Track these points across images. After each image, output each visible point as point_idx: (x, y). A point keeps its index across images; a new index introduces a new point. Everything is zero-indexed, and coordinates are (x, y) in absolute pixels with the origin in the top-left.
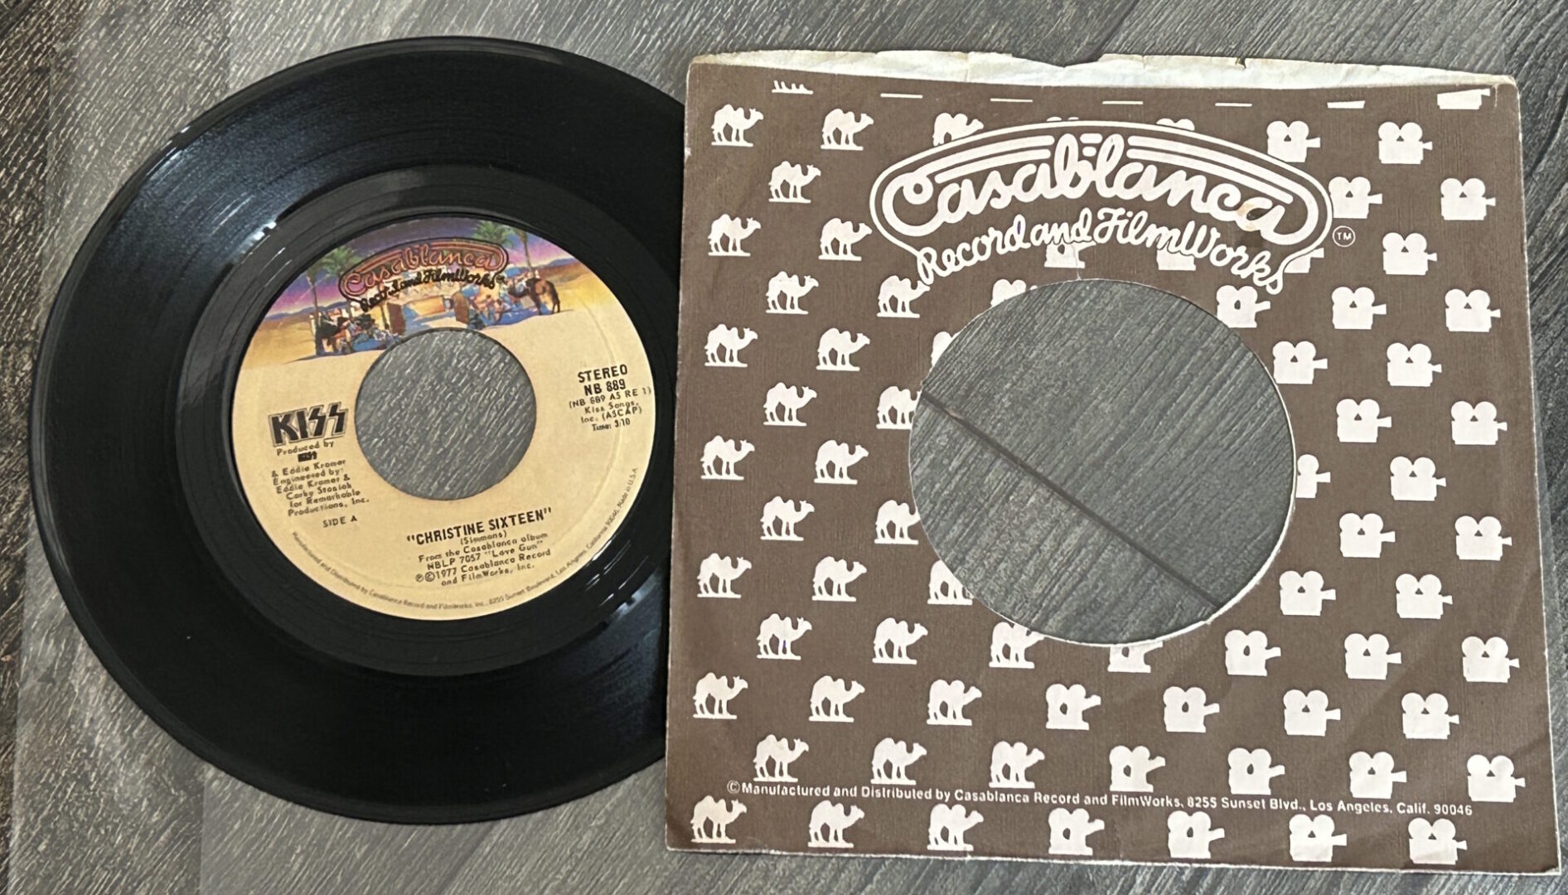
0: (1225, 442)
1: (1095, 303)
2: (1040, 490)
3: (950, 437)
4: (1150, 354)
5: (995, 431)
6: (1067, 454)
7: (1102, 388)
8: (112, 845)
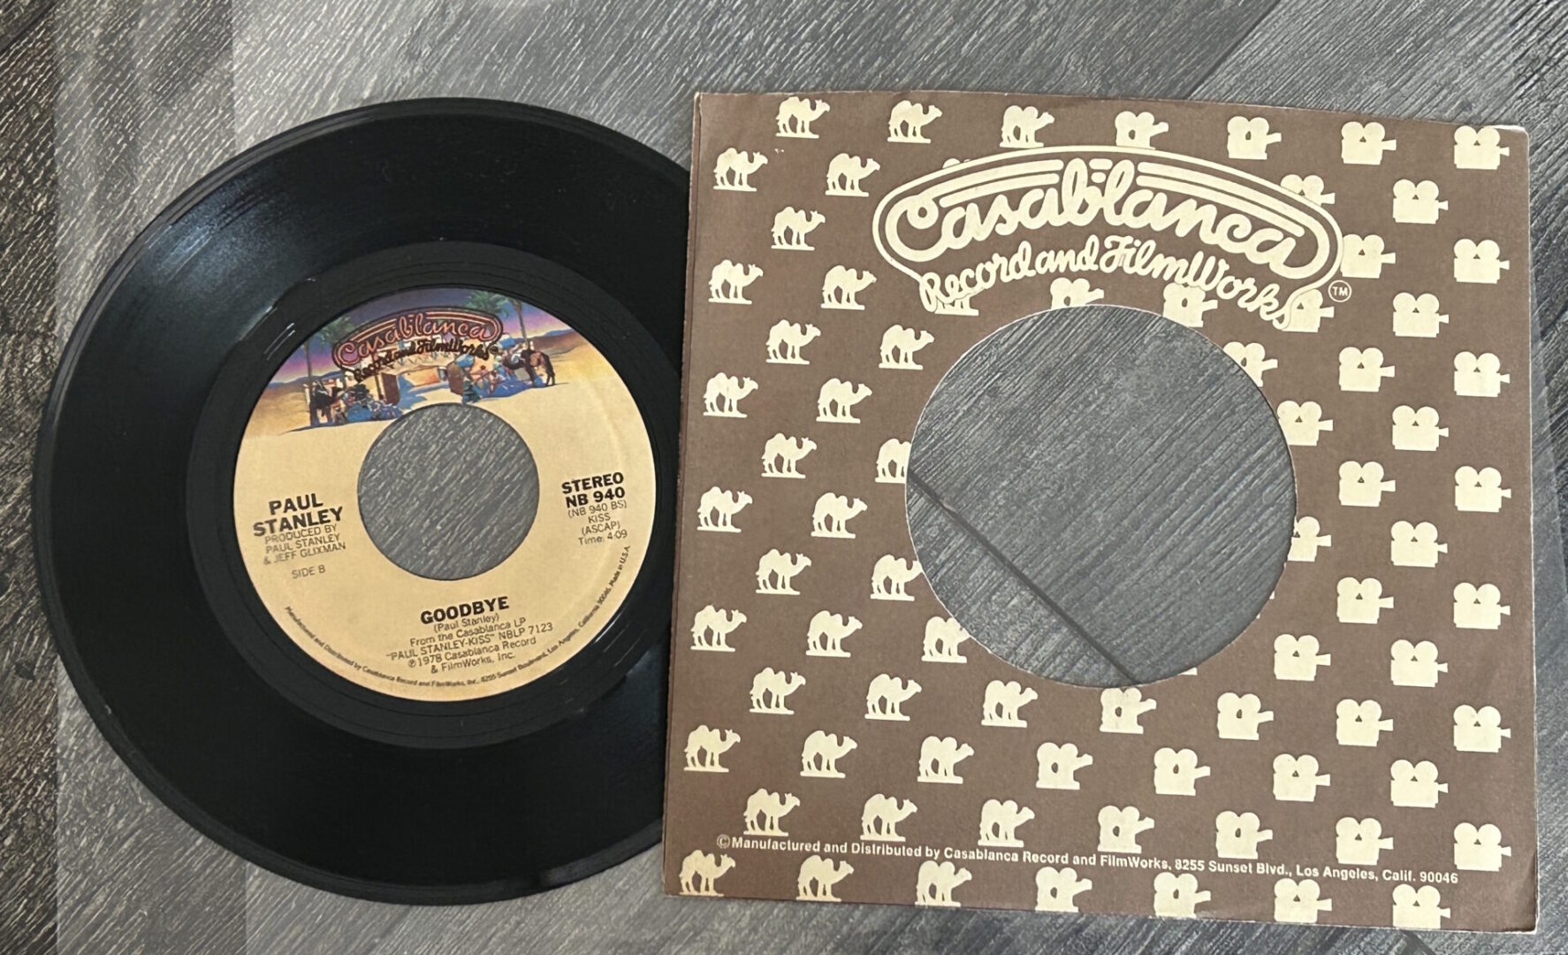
0: (1212, 564)
1: (1102, 409)
2: (1023, 593)
3: (941, 530)
4: (1149, 467)
5: (986, 528)
6: (1055, 559)
7: (1098, 496)
8: (76, 847)
